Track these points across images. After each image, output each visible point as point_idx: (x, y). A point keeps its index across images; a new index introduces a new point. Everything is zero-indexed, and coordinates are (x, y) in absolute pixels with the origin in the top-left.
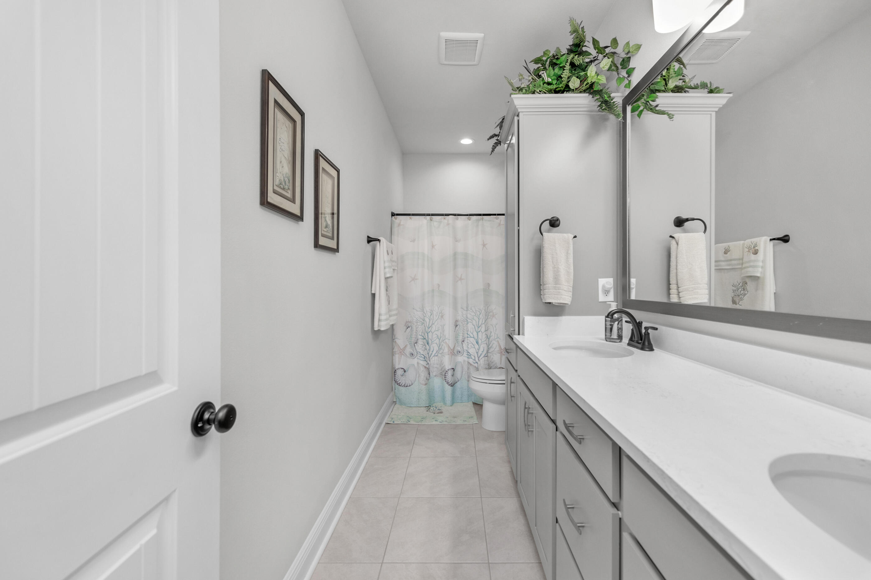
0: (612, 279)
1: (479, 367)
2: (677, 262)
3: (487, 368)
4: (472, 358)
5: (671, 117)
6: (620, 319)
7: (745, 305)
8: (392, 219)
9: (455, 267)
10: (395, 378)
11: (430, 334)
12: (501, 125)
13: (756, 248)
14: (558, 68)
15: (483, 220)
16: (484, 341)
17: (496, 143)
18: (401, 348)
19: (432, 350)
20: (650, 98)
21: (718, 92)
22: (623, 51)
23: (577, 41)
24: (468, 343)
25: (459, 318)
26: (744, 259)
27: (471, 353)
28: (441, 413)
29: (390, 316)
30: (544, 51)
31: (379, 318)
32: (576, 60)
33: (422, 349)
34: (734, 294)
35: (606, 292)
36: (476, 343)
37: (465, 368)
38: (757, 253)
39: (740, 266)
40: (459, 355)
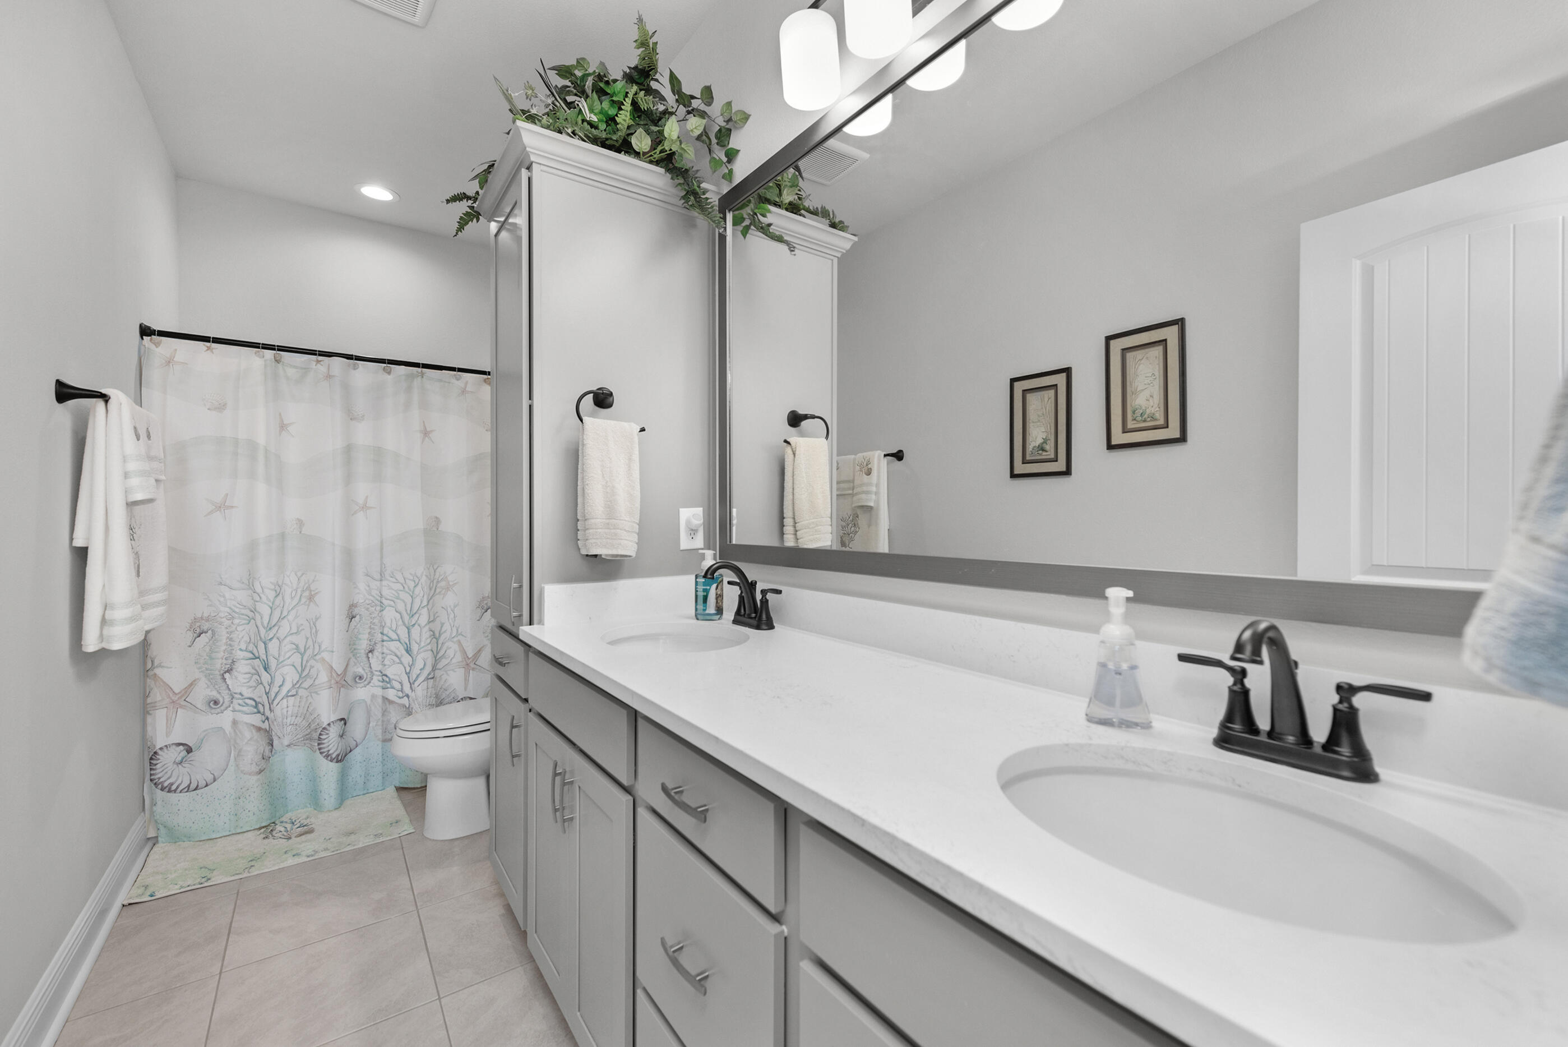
0: (701, 509)
1: (413, 705)
2: (793, 483)
3: (434, 703)
4: (393, 688)
5: (792, 249)
6: (720, 579)
7: (857, 546)
8: (140, 344)
9: (349, 479)
10: (151, 775)
11: (273, 646)
12: (484, 177)
13: (869, 466)
14: (608, 100)
15: (423, 377)
16: (426, 646)
17: (467, 214)
18: (177, 691)
19: (278, 681)
20: (759, 209)
21: (842, 229)
22: (722, 115)
23: (644, 65)
24: (383, 653)
25: (359, 599)
26: (855, 482)
27: (391, 677)
28: (311, 831)
29: (144, 607)
30: (579, 57)
31: (104, 616)
32: (641, 99)
33: (248, 684)
34: (843, 532)
35: (693, 532)
36: (404, 652)
37: (377, 712)
38: (870, 474)
39: (850, 492)
40: (358, 685)
